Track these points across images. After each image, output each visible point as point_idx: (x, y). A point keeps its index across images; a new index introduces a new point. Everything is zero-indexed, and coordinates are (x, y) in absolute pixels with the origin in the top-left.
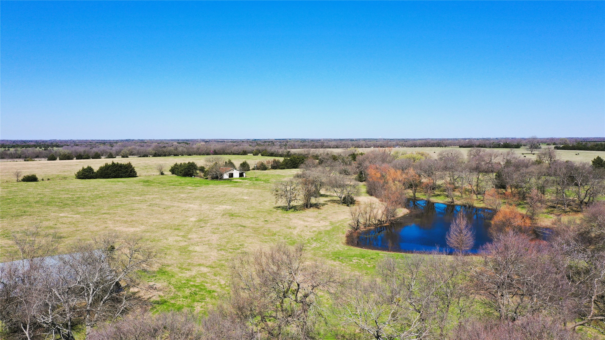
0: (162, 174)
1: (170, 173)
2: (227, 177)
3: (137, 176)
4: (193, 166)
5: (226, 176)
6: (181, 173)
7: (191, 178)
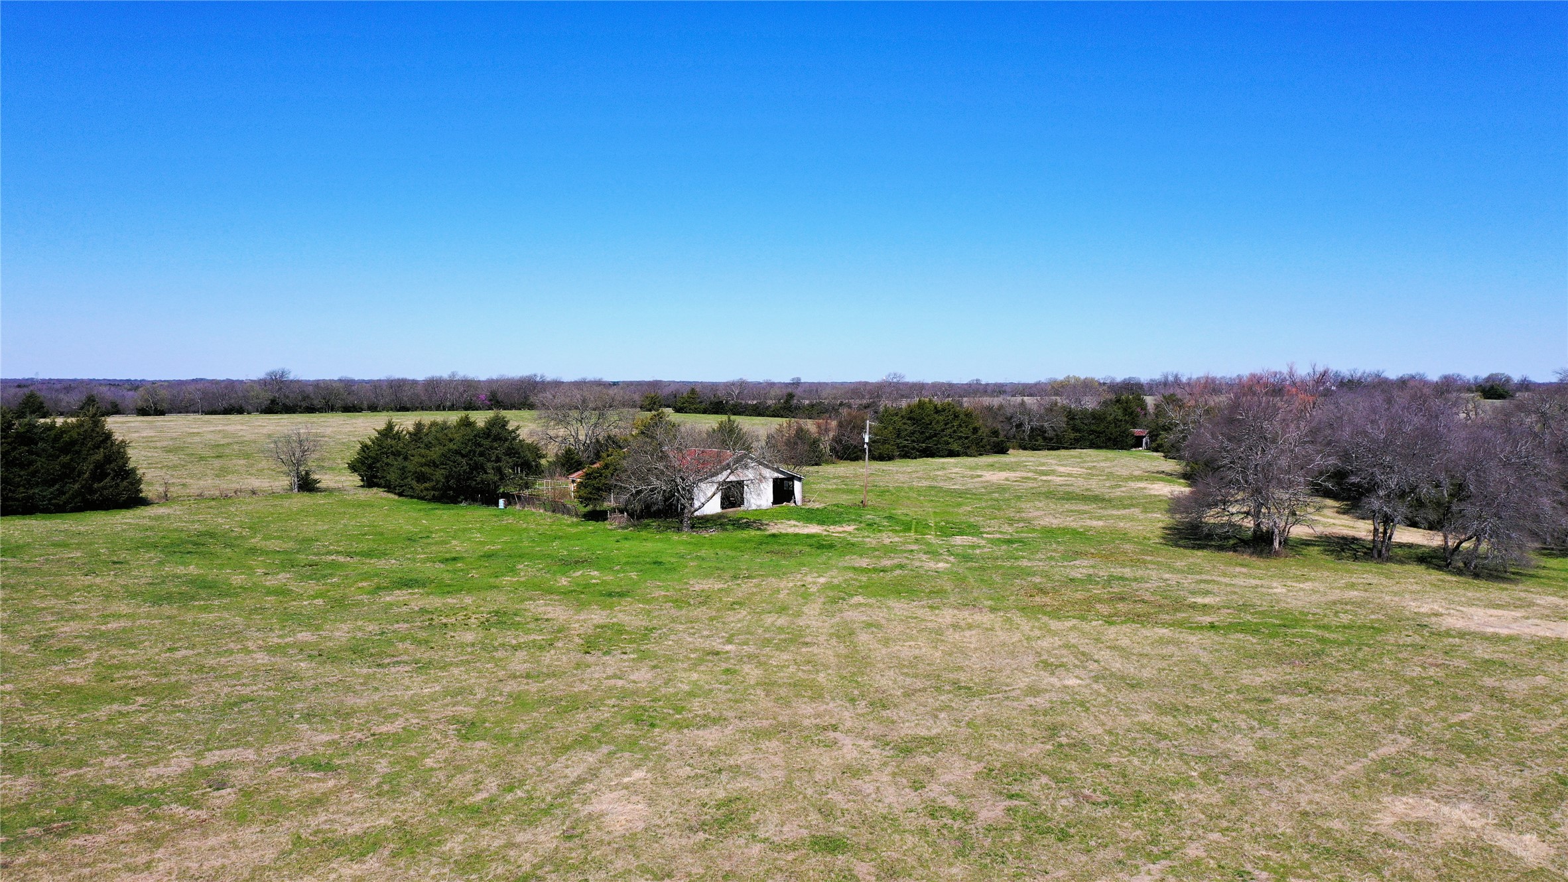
0: (306, 485)
1: (356, 479)
2: (713, 507)
3: (145, 502)
4: (497, 438)
5: (708, 502)
6: (421, 478)
7: (491, 510)
